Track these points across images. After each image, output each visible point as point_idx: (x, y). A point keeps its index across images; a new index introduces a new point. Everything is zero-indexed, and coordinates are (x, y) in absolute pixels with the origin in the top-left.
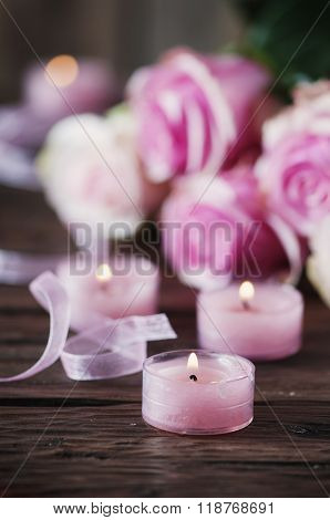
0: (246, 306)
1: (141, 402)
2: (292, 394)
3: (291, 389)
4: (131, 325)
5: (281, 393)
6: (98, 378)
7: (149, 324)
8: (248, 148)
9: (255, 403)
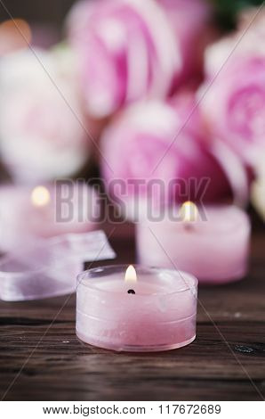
0: (188, 228)
1: (75, 322)
2: (238, 315)
3: (237, 310)
4: (66, 244)
5: (226, 314)
6: (31, 297)
7: (86, 242)
8: (191, 77)
9: (198, 324)
